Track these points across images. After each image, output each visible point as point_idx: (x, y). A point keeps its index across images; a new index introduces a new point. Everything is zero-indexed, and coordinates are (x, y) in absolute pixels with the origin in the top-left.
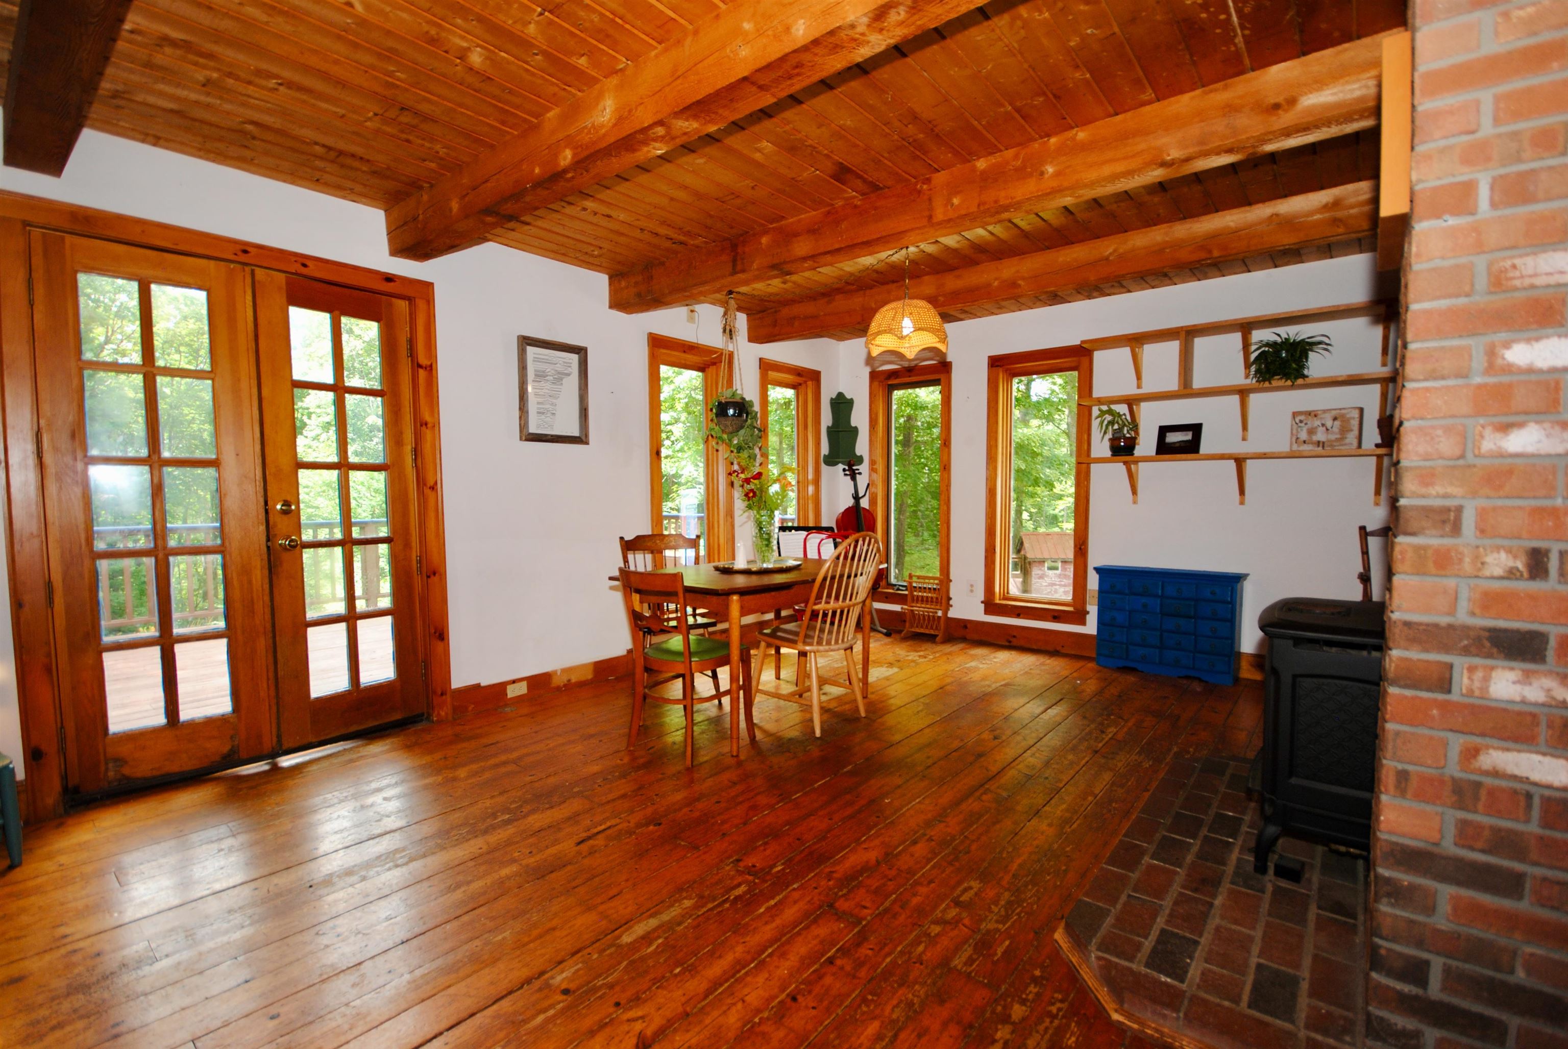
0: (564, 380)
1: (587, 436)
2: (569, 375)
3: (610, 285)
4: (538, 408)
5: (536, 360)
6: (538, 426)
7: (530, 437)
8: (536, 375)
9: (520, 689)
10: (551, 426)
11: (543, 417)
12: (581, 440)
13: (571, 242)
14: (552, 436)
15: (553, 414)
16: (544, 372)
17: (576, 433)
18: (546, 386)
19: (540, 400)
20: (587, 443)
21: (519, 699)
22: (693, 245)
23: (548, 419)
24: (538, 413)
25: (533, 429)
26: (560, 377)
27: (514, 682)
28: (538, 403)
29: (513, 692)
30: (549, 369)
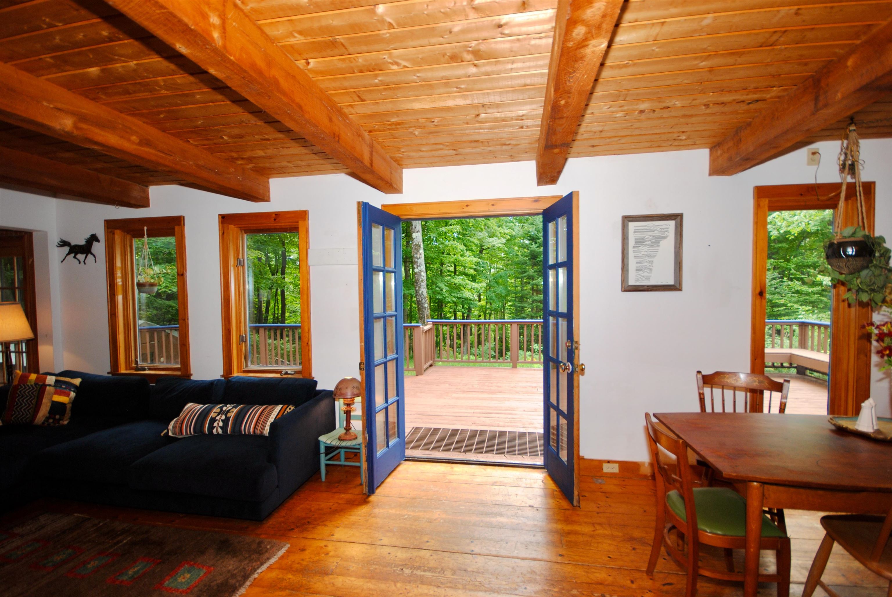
0: (661, 242)
1: (680, 284)
2: (665, 238)
3: (710, 156)
4: (637, 267)
5: (636, 231)
6: (637, 280)
7: (629, 288)
8: (636, 242)
9: (614, 469)
10: (648, 279)
11: (641, 272)
12: (676, 287)
13: (657, 136)
14: (648, 286)
15: (650, 269)
16: (643, 239)
17: (671, 282)
18: (644, 250)
19: (639, 260)
20: (680, 289)
21: (612, 475)
22: (772, 98)
23: (646, 274)
24: (637, 270)
25: (632, 281)
26: (657, 241)
27: (609, 462)
28: (637, 263)
29: (607, 469)
30: (647, 236)
